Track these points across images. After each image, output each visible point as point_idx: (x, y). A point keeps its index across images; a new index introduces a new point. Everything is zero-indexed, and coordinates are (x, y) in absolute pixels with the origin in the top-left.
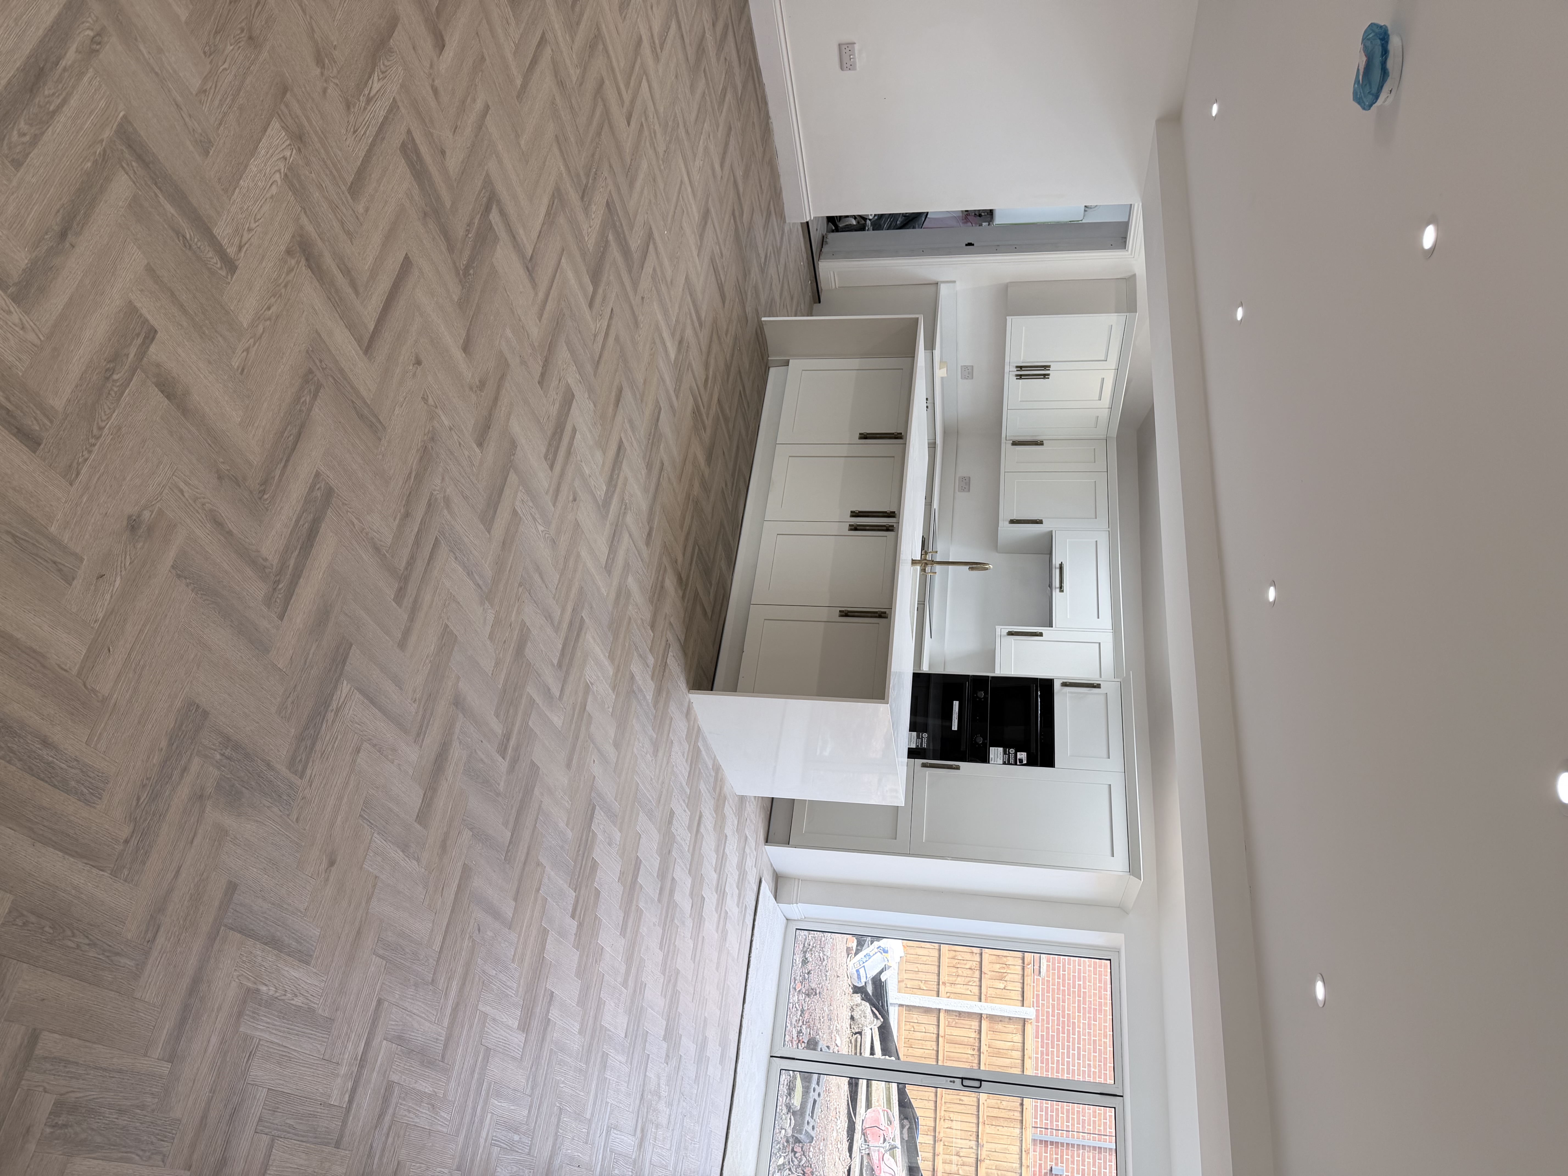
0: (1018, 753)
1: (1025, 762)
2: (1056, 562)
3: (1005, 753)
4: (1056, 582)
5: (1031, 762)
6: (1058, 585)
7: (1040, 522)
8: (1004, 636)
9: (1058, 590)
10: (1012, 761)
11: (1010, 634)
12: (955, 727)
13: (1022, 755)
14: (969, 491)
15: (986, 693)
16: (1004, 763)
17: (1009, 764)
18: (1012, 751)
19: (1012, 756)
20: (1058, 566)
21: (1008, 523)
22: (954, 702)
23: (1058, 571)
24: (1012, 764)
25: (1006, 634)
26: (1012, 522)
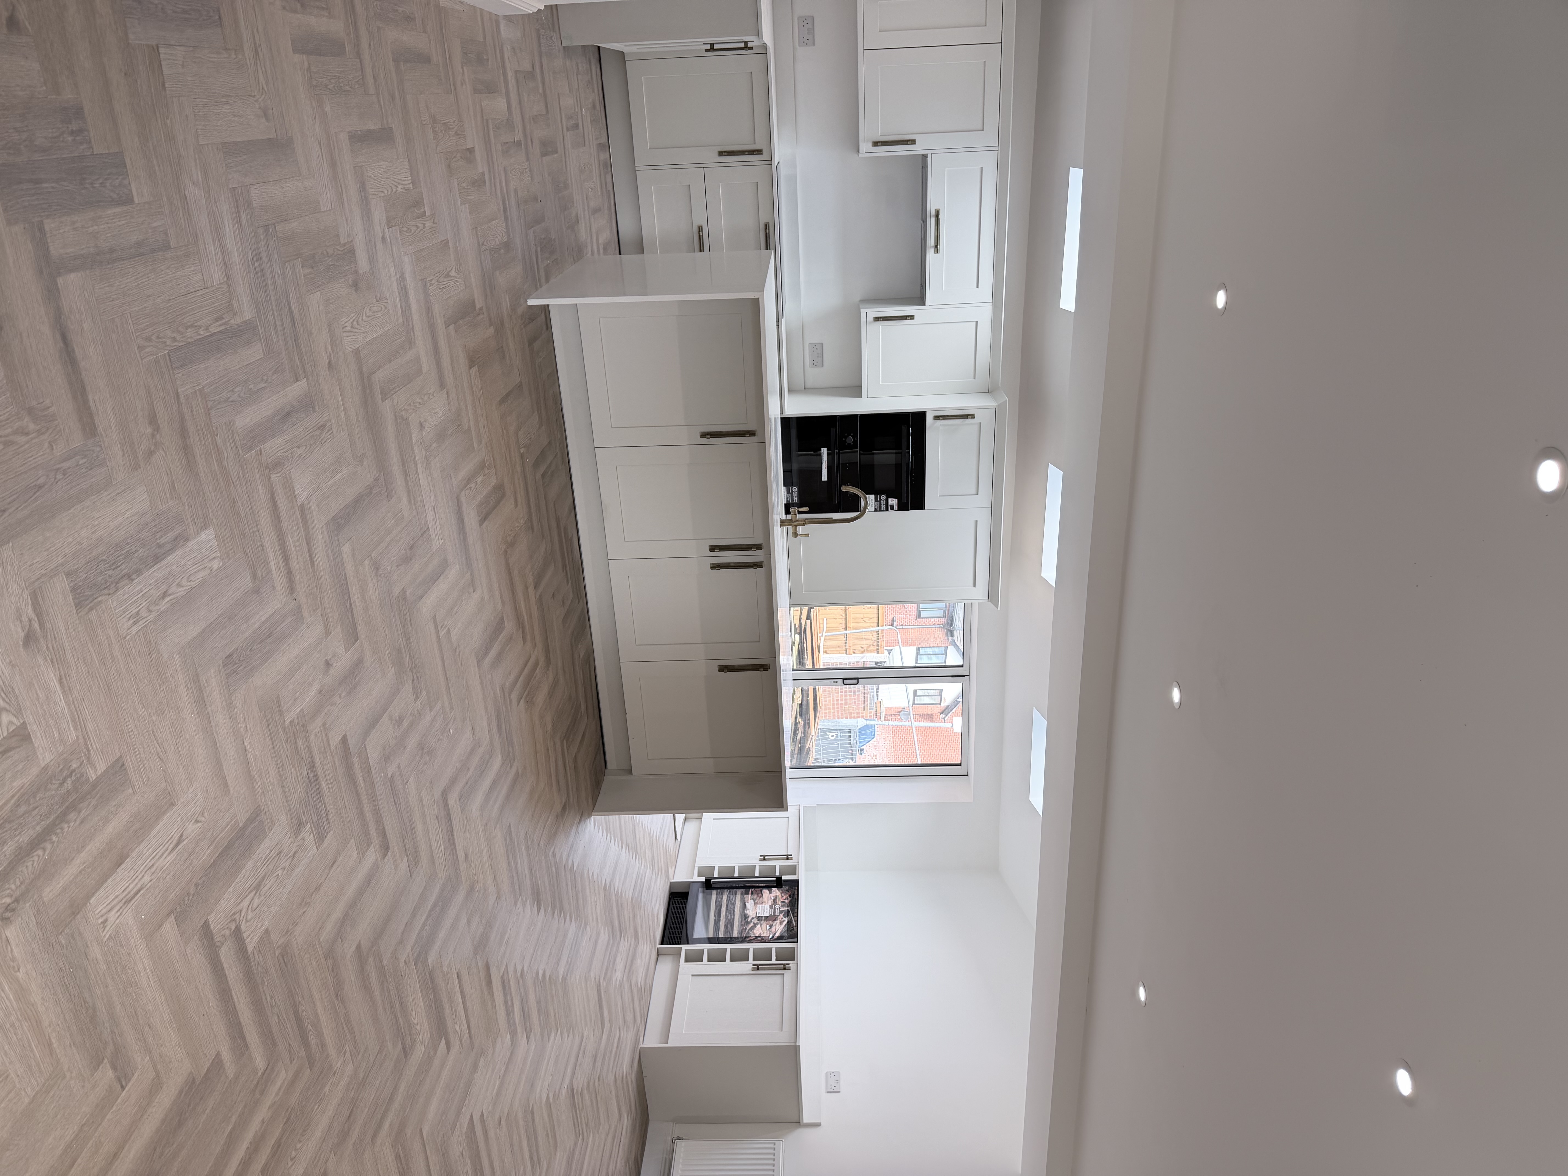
0: (889, 499)
1: (896, 508)
2: (931, 208)
3: (876, 500)
4: (931, 241)
5: (902, 507)
6: (933, 243)
7: (913, 142)
8: (871, 323)
9: (933, 250)
10: (883, 507)
11: (877, 319)
12: (825, 478)
13: (893, 502)
14: (814, 44)
15: (855, 436)
16: (876, 510)
17: (880, 510)
18: (883, 497)
19: (883, 503)
20: (933, 213)
21: (870, 144)
22: (822, 449)
23: (933, 220)
24: (883, 511)
25: (872, 319)
26: (876, 144)
